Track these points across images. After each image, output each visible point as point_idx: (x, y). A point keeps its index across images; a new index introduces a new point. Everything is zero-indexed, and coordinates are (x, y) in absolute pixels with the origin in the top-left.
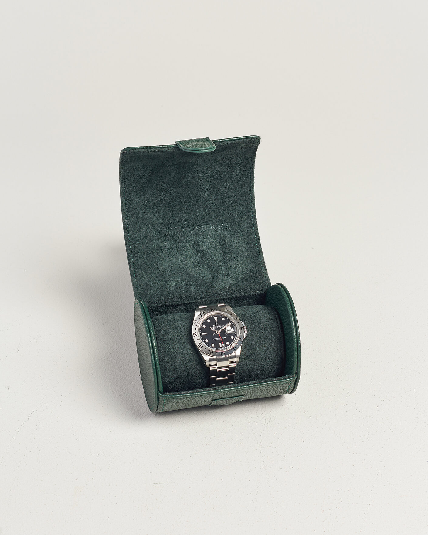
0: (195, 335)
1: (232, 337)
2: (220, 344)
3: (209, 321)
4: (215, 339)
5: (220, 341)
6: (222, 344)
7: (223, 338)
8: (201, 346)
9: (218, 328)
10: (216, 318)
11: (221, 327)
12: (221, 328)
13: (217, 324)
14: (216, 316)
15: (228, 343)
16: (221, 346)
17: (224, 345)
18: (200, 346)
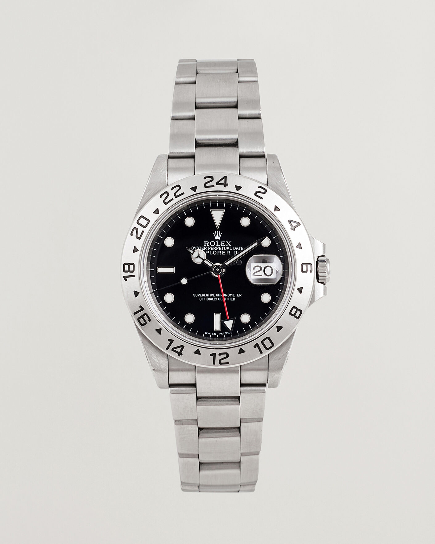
0: (129, 274)
1: (266, 298)
2: (217, 318)
3: (190, 222)
4: (203, 297)
5: (218, 307)
6: (224, 318)
7: (232, 297)
8: (145, 317)
9: (219, 253)
10: (218, 216)
11: (232, 252)
12: (232, 255)
13: (218, 238)
14: (220, 208)
15: (245, 318)
16: (217, 327)
17: (229, 324)
18: (142, 317)
